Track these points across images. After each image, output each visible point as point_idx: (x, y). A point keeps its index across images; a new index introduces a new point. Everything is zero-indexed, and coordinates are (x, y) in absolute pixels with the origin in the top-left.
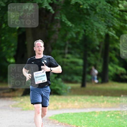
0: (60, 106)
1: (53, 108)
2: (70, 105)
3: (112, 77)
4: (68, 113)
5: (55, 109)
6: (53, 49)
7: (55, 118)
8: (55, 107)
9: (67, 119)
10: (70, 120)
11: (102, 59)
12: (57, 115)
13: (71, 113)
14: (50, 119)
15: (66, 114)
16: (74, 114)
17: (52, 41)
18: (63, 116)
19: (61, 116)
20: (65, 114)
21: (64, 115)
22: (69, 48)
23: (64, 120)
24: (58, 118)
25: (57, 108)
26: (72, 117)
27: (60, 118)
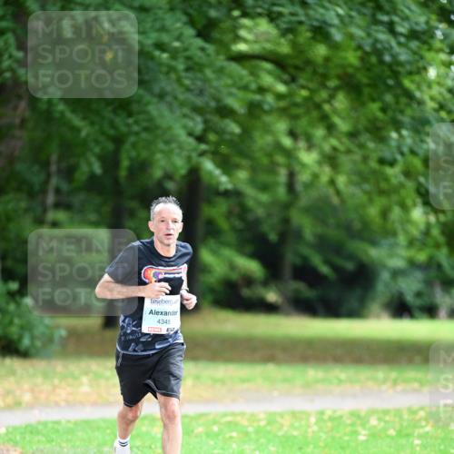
0: (27, 397)
1: (1, 403)
2: (62, 394)
3: (212, 290)
4: (58, 423)
5: (9, 408)
7: (11, 440)
8: (9, 400)
9: (54, 443)
10: (64, 445)
12: (15, 428)
13: (69, 421)
15: (50, 425)
16: (76, 423)
18: (38, 433)
19: (31, 433)
20: (45, 424)
21: (40, 427)
22: (58, 191)
23: (41, 447)
24: (18, 438)
25: (18, 404)
26: (69, 437)
27: (28, 438)
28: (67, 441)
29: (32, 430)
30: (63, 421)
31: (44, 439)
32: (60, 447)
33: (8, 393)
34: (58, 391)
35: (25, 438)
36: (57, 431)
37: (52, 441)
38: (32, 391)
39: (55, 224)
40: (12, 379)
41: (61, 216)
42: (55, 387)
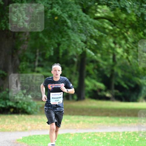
0: (29, 127)
1: (21, 129)
4: (39, 136)
5: (23, 131)
6: (21, 61)
7: (24, 141)
8: (23, 128)
10: (41, 143)
11: (78, 73)
12: (25, 137)
13: (43, 135)
14: (18, 142)
15: (37, 136)
16: (45, 136)
17: (20, 52)
18: (33, 139)
19: (30, 139)
20: (35, 136)
21: (33, 137)
22: (39, 61)
23: (34, 143)
24: (26, 140)
25: (26, 130)
26: (43, 140)
27: (29, 141)
28: (42, 141)
29: (30, 138)
30: (41, 135)
31: (34, 141)
32: (40, 143)
33: (23, 126)
34: (39, 125)
35: (28, 140)
36: (39, 138)
37: (37, 141)
38: (31, 125)
39: (38, 72)
40: (24, 122)
41: (40, 69)
42: (38, 124)
